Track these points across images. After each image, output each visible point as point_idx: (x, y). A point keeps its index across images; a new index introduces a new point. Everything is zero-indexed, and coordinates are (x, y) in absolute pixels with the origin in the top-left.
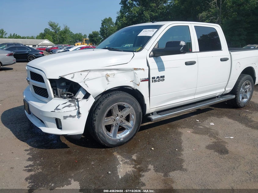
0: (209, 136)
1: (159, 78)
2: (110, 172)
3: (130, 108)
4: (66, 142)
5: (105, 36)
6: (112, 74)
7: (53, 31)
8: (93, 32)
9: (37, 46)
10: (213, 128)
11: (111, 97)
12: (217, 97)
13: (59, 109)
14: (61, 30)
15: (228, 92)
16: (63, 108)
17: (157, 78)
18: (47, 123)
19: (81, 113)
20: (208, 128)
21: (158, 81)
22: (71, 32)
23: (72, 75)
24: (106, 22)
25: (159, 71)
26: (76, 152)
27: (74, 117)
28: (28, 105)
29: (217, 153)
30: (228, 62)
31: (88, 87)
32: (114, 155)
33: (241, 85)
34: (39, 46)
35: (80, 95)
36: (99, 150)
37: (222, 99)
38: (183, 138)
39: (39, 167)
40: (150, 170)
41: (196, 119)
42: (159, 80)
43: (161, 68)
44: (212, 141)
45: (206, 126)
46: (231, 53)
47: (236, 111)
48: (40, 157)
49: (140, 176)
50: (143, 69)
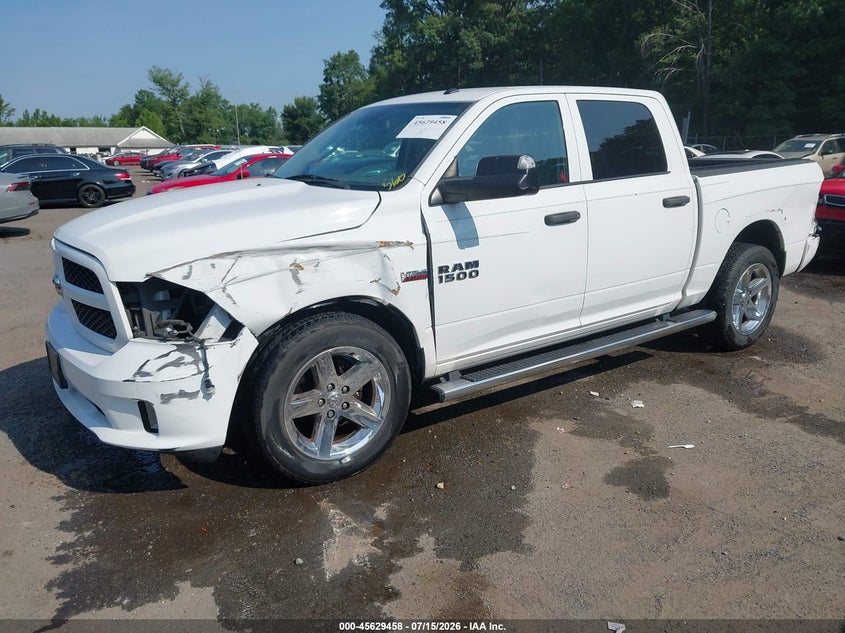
0: (622, 444)
1: (461, 268)
2: (300, 561)
3: (371, 362)
4: (180, 471)
5: (336, 111)
6: (310, 262)
7: (164, 98)
8: (297, 101)
9: (113, 150)
10: (637, 418)
11: (308, 333)
12: (660, 317)
13: (148, 374)
14: (191, 95)
15: (695, 301)
16: (159, 370)
17: (454, 270)
18: (114, 415)
19: (213, 383)
20: (624, 417)
21: (459, 278)
22: (225, 102)
23: (185, 270)
24: (340, 65)
25: (461, 247)
26: (205, 499)
27: (192, 395)
28: (58, 359)
29: (635, 496)
30: (691, 208)
31: (235, 303)
32: (319, 506)
33: (736, 278)
34: (118, 148)
35: (213, 328)
36: (278, 492)
37: (671, 326)
38: (539, 449)
39: (89, 549)
40: (421, 550)
41: (591, 389)
42: (461, 276)
43: (467, 236)
44: (627, 459)
45: (617, 410)
46: (699, 179)
47: (723, 359)
48: (96, 519)
49: (392, 569)
50: (410, 244)
